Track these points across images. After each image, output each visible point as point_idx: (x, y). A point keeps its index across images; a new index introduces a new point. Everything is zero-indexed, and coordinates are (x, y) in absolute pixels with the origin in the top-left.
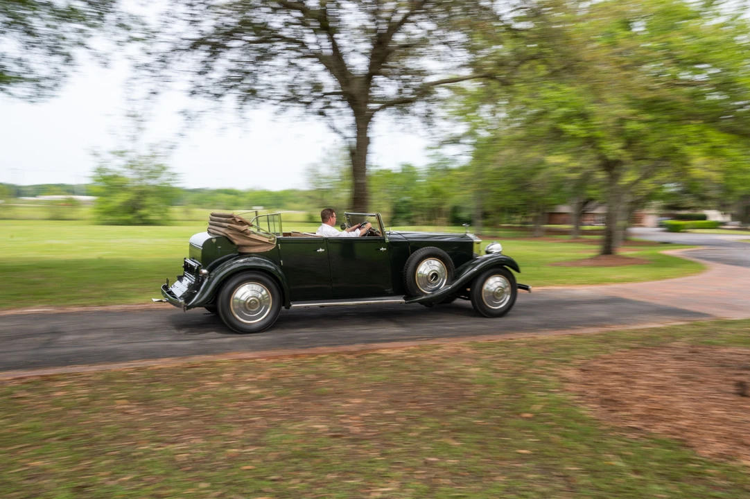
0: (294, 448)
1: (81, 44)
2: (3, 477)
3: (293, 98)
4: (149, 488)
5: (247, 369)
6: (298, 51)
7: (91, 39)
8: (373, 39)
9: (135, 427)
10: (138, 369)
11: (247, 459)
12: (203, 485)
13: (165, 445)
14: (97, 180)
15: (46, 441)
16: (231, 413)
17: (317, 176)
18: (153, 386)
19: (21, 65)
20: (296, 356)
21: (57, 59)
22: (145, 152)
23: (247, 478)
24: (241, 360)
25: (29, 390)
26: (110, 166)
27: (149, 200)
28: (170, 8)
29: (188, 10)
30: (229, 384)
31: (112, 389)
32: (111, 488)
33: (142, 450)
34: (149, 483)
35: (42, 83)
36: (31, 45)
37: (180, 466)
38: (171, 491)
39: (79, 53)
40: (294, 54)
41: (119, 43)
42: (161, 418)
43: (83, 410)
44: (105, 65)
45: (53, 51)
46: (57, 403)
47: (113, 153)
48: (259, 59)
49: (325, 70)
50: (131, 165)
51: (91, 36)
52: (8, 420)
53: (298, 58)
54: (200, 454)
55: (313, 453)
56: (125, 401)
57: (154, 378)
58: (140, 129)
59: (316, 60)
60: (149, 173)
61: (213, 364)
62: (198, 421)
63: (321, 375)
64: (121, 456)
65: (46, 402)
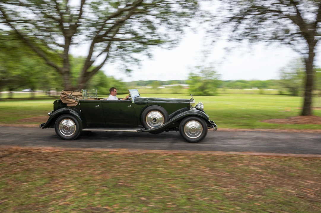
0: (279, 199)
1: (186, 25)
2: (163, 190)
3: (275, 38)
4: (215, 204)
5: (255, 160)
6: (278, 16)
7: (189, 23)
8: (319, 5)
9: (209, 178)
10: (209, 155)
11: (257, 200)
12: (238, 208)
13: (222, 188)
14: (190, 78)
15: (176, 178)
16: (248, 178)
17: (284, 73)
18: (215, 162)
19: (166, 36)
20: (277, 156)
21: (179, 32)
22: (208, 66)
23: (258, 209)
24: (251, 156)
25: (170, 158)
26: (194, 72)
27: (209, 86)
28: (221, 5)
29: (229, 5)
30: (247, 165)
31: (199, 161)
32: (201, 201)
33: (212, 188)
34: (215, 203)
35: (173, 42)
36: (169, 28)
37: (228, 198)
38: (225, 208)
39: (185, 29)
40: (276, 17)
41: (201, 23)
42: (219, 176)
43: (189, 168)
44: (195, 32)
45: (177, 29)
46: (179, 165)
47: (196, 67)
48: (260, 22)
49: (292, 23)
50: (203, 72)
51: (189, 22)
52: (164, 168)
53: (278, 18)
54: (236, 194)
55: (290, 203)
56: (204, 167)
57: (215, 159)
58: (206, 57)
59: (287, 18)
60: (209, 75)
61: (239, 156)
62: (234, 179)
63: (291, 167)
64: (204, 189)
65: (176, 163)
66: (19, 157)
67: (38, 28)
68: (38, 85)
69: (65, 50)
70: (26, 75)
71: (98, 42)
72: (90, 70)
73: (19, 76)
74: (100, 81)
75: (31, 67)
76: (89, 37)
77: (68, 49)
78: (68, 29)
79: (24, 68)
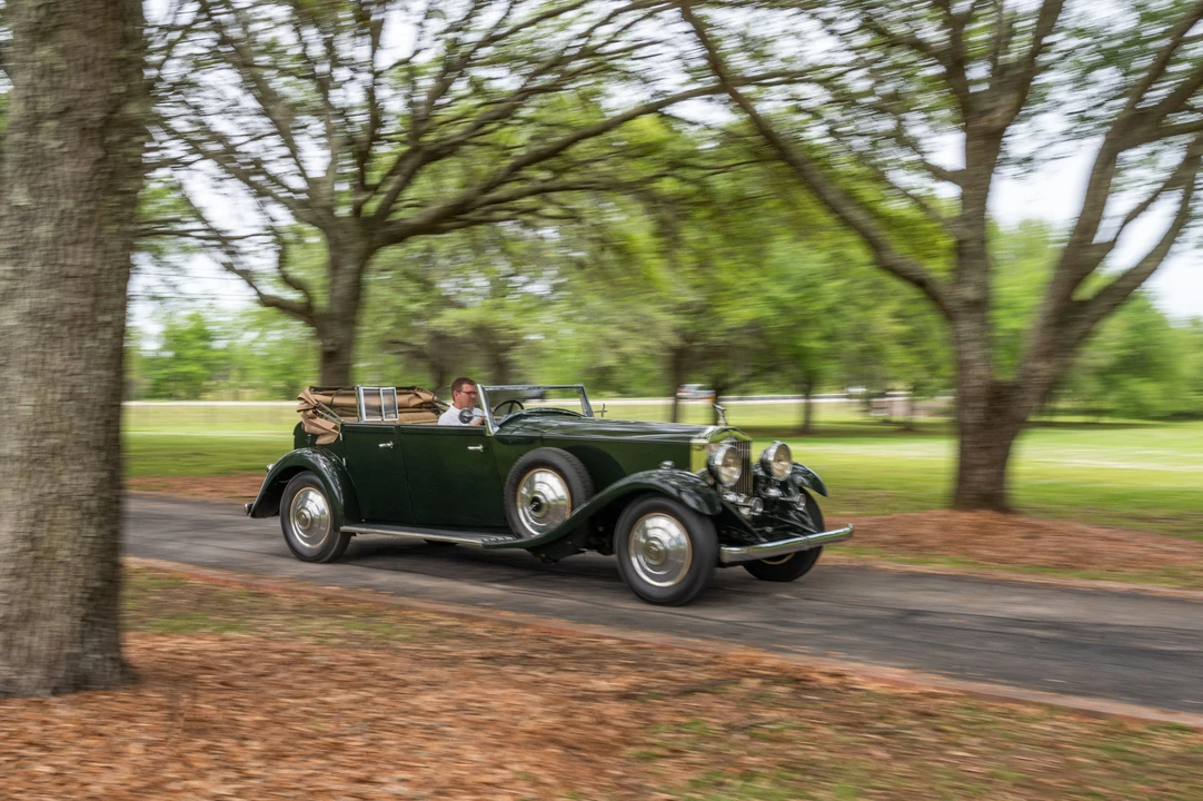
66: (757, 698)
67: (846, 99)
68: (832, 368)
69: (963, 197)
70: (784, 322)
71: (1134, 144)
72: (1088, 290)
73: (756, 328)
74: (1132, 346)
75: (807, 286)
76: (1083, 119)
77: (987, 190)
78: (985, 91)
79: (779, 291)
